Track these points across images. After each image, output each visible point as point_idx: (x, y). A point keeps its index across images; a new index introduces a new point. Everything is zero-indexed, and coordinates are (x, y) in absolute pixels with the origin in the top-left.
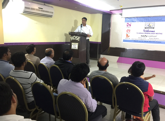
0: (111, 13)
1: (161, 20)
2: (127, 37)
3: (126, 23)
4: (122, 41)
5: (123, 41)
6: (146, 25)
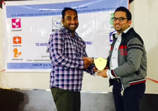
1: (85, 9)
5: (8, 68)
6: (55, 23)
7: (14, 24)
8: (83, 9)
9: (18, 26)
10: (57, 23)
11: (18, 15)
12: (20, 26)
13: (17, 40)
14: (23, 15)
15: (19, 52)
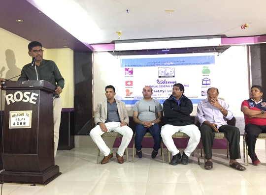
1: (184, 63)
3: (124, 68)
6: (161, 72)
8: (182, 63)
10: (162, 72)
11: (131, 66)
12: (132, 73)
13: (129, 83)
14: (135, 66)
15: (130, 92)
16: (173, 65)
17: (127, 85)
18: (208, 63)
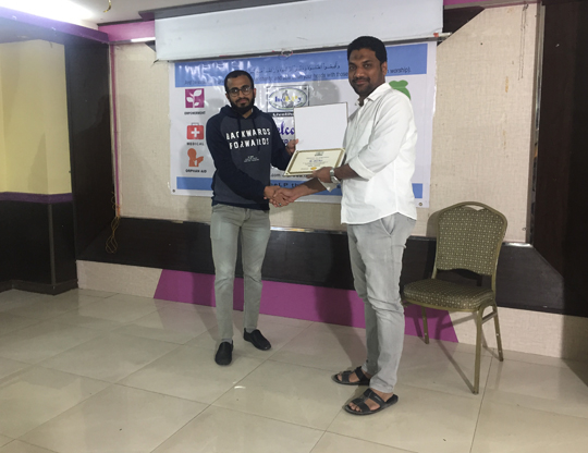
0: (105, 36)
1: (335, 71)
2: (191, 164)
3: (182, 90)
4: (173, 184)
5: (179, 187)
6: (273, 99)
7: (190, 100)
8: (329, 71)
9: (197, 104)
10: (276, 99)
12: (202, 105)
13: (195, 132)
15: (197, 156)
16: (305, 78)
17: (190, 136)
18: (406, 71)
